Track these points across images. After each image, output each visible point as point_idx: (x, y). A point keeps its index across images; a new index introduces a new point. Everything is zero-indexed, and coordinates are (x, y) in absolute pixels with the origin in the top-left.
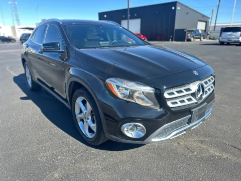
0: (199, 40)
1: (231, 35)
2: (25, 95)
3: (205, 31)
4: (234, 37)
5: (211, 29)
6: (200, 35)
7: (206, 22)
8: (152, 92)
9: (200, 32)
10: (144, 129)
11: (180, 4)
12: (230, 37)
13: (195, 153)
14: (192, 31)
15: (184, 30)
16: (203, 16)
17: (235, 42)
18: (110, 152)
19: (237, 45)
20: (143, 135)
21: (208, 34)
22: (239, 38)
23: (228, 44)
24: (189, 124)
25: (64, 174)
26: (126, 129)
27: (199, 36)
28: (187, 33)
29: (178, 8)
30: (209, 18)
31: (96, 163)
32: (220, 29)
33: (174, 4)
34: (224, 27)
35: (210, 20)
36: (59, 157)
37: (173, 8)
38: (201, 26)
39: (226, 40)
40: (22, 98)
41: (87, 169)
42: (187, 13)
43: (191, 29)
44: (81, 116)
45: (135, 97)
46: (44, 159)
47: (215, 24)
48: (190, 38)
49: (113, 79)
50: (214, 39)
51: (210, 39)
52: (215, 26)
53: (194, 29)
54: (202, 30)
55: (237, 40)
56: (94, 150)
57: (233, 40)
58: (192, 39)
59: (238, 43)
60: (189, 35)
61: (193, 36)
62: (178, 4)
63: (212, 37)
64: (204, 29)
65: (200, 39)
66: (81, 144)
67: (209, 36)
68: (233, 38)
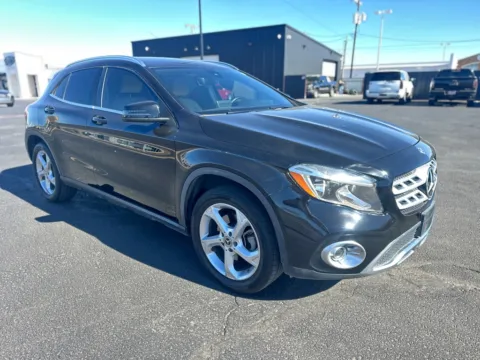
0: (327, 95)
1: (384, 86)
2: (44, 214)
3: (335, 79)
4: (389, 89)
5: (345, 75)
6: (329, 86)
7: (336, 63)
8: (371, 185)
9: (329, 80)
10: (362, 251)
11: (290, 28)
12: (384, 89)
13: (424, 288)
14: (315, 79)
15: (300, 77)
16: (331, 52)
17: (392, 98)
18: (281, 302)
19: (396, 104)
20: (360, 261)
21: (340, 85)
22: (397, 92)
23: (380, 102)
24: (416, 237)
25: (221, 350)
26: (330, 254)
27: (327, 89)
28: (307, 82)
29: (288, 37)
30: (341, 56)
31: (268, 323)
32: (363, 76)
33: (281, 29)
34: (372, 72)
35: (342, 59)
36: (192, 323)
37: (279, 36)
38: (328, 70)
39: (377, 95)
40: (41, 219)
41: (258, 336)
42: (304, 46)
43: (313, 76)
44: (218, 240)
45: (338, 196)
46: (163, 330)
47: (352, 66)
48: (312, 91)
49: (304, 166)
50: (351, 93)
51: (345, 93)
52: (351, 70)
53: (318, 76)
54: (331, 78)
55: (395, 94)
56: (251, 303)
57: (389, 94)
58: (316, 94)
59: (397, 101)
60: (310, 86)
61: (317, 89)
62: (286, 29)
63: (348, 90)
64: (333, 75)
65: (329, 93)
66: (220, 293)
67: (342, 88)
68: (390, 91)
